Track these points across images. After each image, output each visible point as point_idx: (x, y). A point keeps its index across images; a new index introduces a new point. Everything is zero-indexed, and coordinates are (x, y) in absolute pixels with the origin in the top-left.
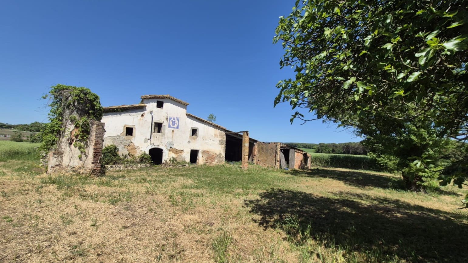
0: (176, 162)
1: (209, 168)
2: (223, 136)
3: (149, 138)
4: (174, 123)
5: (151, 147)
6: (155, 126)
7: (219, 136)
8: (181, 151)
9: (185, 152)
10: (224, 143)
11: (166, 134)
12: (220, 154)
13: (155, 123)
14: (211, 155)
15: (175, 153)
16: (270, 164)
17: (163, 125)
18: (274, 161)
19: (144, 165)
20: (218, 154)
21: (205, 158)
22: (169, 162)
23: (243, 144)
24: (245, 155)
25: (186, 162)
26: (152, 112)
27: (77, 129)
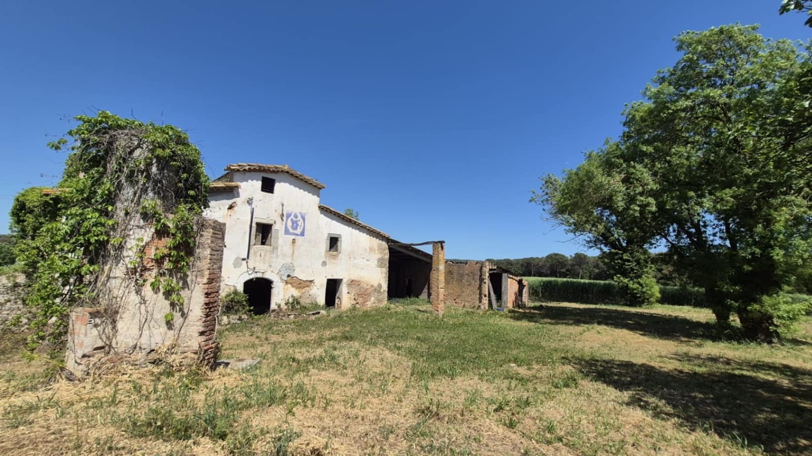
0: (298, 307)
1: (366, 314)
2: (385, 250)
3: (246, 257)
4: (295, 225)
5: (247, 277)
6: (257, 231)
7: (377, 252)
8: (308, 283)
9: (315, 284)
10: (386, 265)
11: (279, 249)
12: (380, 286)
13: (258, 224)
14: (363, 287)
15: (297, 288)
16: (469, 302)
17: (274, 228)
18: (478, 296)
19: (237, 317)
20: (376, 285)
21: (353, 294)
22: (286, 307)
23: (434, 267)
24: (440, 287)
25: (320, 306)
26: (252, 200)
27: (160, 239)
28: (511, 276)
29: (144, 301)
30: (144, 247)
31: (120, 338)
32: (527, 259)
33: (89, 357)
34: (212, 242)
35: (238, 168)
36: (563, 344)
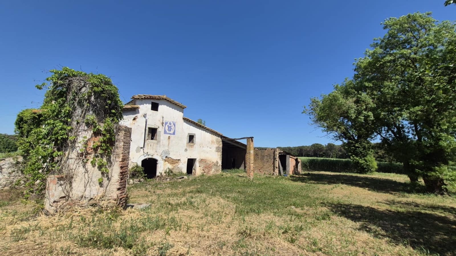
0: (172, 174)
1: (210, 178)
2: (220, 142)
3: (143, 147)
4: (170, 128)
5: (143, 158)
6: (149, 132)
7: (215, 143)
8: (177, 161)
9: (181, 161)
10: (220, 151)
11: (161, 142)
12: (217, 162)
13: (149, 128)
14: (207, 163)
15: (171, 164)
16: (268, 171)
17: (158, 130)
18: (272, 168)
19: (138, 180)
20: (215, 162)
21: (202, 167)
22: (165, 174)
23: (247, 151)
24: (251, 163)
25: (184, 174)
26: (146, 115)
27: (96, 137)
28: (291, 157)
29: (87, 171)
30: (87, 141)
31: (74, 192)
32: (301, 147)
33: (57, 202)
34: (124, 138)
35: (138, 97)
36: (321, 195)
